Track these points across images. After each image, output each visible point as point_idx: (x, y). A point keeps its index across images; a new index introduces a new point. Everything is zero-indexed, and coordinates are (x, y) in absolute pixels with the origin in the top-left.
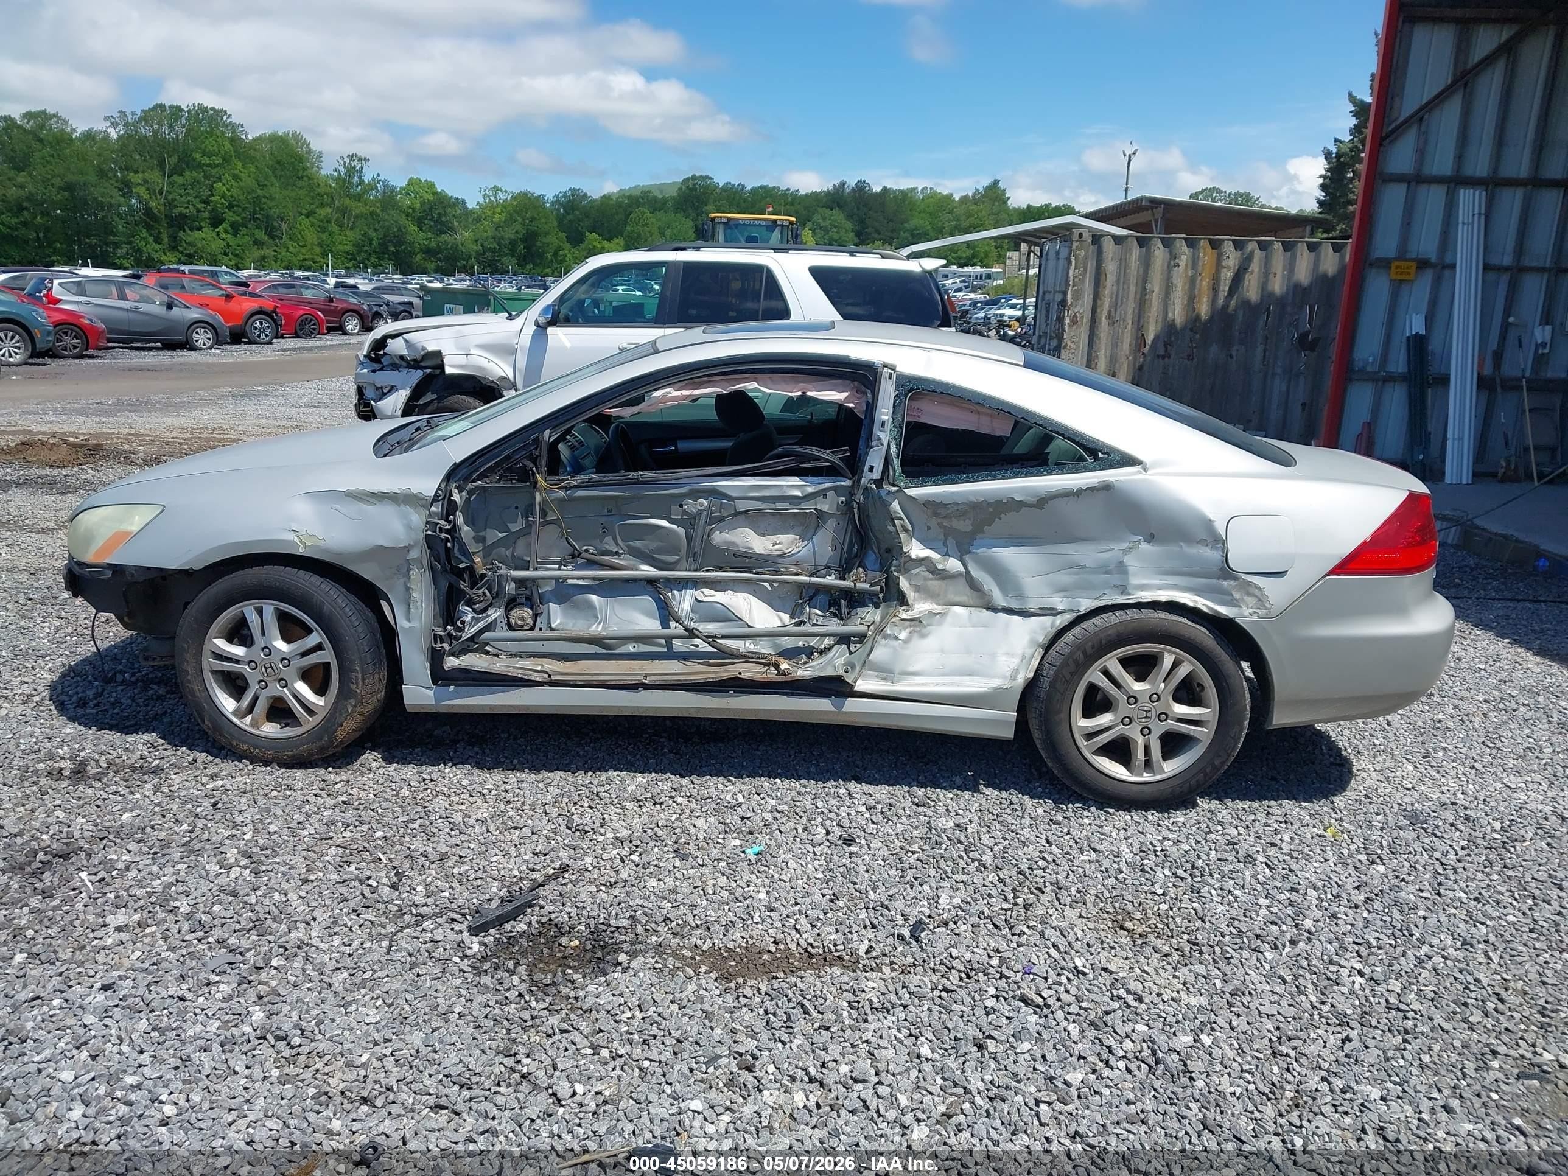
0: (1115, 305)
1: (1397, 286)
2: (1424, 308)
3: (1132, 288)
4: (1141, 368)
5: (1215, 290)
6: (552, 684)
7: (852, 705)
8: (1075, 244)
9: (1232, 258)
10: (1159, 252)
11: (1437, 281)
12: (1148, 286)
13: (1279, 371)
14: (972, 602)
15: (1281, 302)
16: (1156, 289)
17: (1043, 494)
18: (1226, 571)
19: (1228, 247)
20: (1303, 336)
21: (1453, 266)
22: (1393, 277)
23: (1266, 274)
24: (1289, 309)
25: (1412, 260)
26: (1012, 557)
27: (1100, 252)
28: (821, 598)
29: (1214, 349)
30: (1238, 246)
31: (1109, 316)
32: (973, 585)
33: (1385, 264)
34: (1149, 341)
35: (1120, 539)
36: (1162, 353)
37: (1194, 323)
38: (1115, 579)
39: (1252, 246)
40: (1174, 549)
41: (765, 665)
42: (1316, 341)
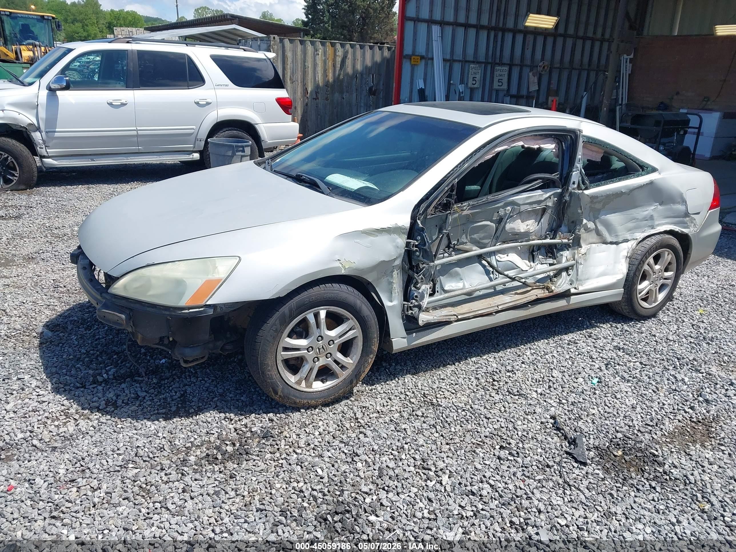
0: (293, 73)
1: (413, 67)
2: (423, 77)
3: (299, 65)
4: (307, 105)
5: (334, 66)
6: (458, 320)
7: (574, 299)
8: (272, 43)
9: (340, 52)
10: (310, 48)
11: (426, 65)
12: (306, 64)
13: (362, 105)
14: (597, 241)
15: (362, 74)
16: (310, 66)
17: (632, 188)
18: (687, 214)
19: (338, 46)
20: (371, 89)
21: (432, 59)
22: (412, 63)
23: (354, 59)
24: (364, 76)
25: (418, 56)
26: (614, 218)
27: (283, 47)
28: (543, 250)
29: (337, 95)
30: (342, 46)
31: (291, 79)
32: (598, 233)
33: (409, 57)
34: (309, 92)
35: (651, 205)
36: (315, 97)
37: (327, 84)
38: (649, 223)
39: (348, 46)
40: (668, 207)
41: (542, 288)
42: (375, 91)
